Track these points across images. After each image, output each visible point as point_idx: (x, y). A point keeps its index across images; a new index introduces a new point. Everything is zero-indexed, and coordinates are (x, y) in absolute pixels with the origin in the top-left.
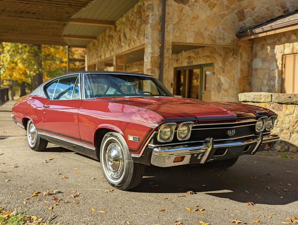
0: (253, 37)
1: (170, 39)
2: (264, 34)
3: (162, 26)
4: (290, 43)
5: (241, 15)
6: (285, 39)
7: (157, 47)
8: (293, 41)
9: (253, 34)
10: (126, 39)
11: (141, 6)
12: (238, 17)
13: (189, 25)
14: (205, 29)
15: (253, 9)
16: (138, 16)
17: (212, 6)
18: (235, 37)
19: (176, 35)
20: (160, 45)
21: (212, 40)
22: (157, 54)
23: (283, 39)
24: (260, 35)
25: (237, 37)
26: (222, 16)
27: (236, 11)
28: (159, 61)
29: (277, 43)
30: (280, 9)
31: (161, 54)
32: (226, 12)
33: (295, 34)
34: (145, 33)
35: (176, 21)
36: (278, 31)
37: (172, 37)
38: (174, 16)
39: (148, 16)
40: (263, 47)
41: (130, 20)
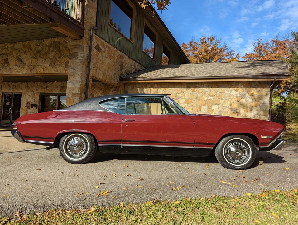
0: (133, 82)
1: (91, 73)
2: (144, 81)
3: (88, 63)
4: (153, 88)
5: (121, 67)
6: (150, 86)
7: (84, 78)
8: (155, 88)
9: (135, 79)
10: (24, 64)
11: (59, 42)
12: (120, 68)
13: (100, 67)
14: (107, 71)
15: (126, 65)
16: (52, 49)
17: (111, 57)
18: (119, 80)
19: (95, 72)
20: (86, 76)
21: (110, 79)
22: (84, 83)
23: (148, 86)
24: (139, 82)
25: (120, 80)
26: (114, 65)
27: (120, 64)
28: (85, 88)
29: (144, 87)
30: (134, 67)
31: (86, 83)
32: (116, 63)
33: (157, 84)
34: (69, 64)
35: (95, 61)
36: (154, 81)
37: (92, 72)
38: (94, 58)
39: (77, 53)
40: (133, 88)
41: (33, 49)
